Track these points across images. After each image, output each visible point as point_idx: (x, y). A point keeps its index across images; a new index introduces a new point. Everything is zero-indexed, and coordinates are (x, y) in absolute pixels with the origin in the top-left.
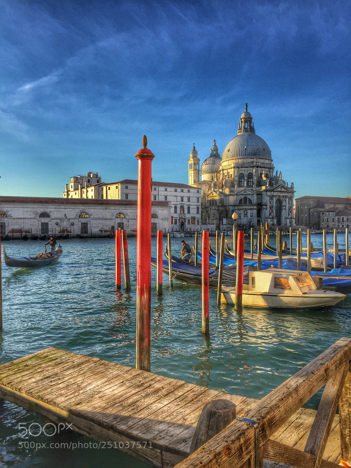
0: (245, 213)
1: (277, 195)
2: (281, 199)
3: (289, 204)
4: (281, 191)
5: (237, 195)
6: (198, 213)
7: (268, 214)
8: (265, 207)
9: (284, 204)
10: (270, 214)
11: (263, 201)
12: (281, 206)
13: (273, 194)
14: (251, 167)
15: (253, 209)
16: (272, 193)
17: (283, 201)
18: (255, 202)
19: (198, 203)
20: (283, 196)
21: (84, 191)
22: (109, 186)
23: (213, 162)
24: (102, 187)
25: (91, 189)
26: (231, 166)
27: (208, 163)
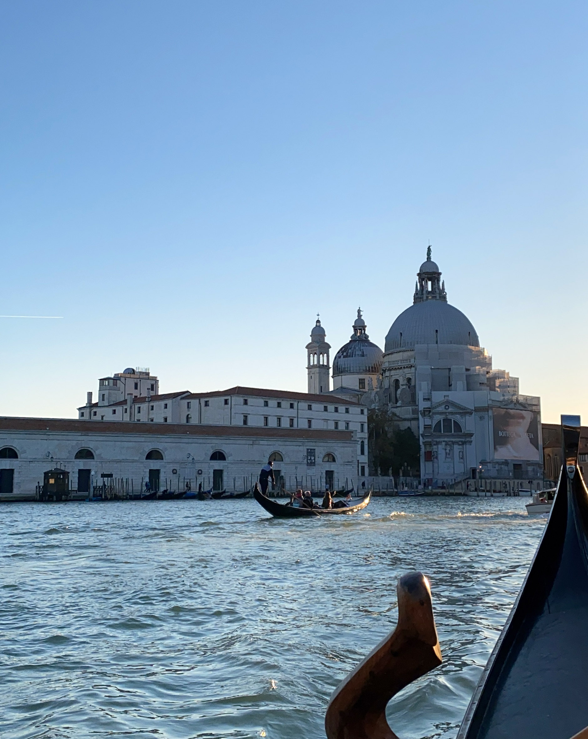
6: (362, 453)
19: (362, 434)
21: (140, 407)
22: (206, 399)
23: (360, 353)
24: (189, 401)
25: (162, 403)
26: (409, 363)
27: (349, 354)
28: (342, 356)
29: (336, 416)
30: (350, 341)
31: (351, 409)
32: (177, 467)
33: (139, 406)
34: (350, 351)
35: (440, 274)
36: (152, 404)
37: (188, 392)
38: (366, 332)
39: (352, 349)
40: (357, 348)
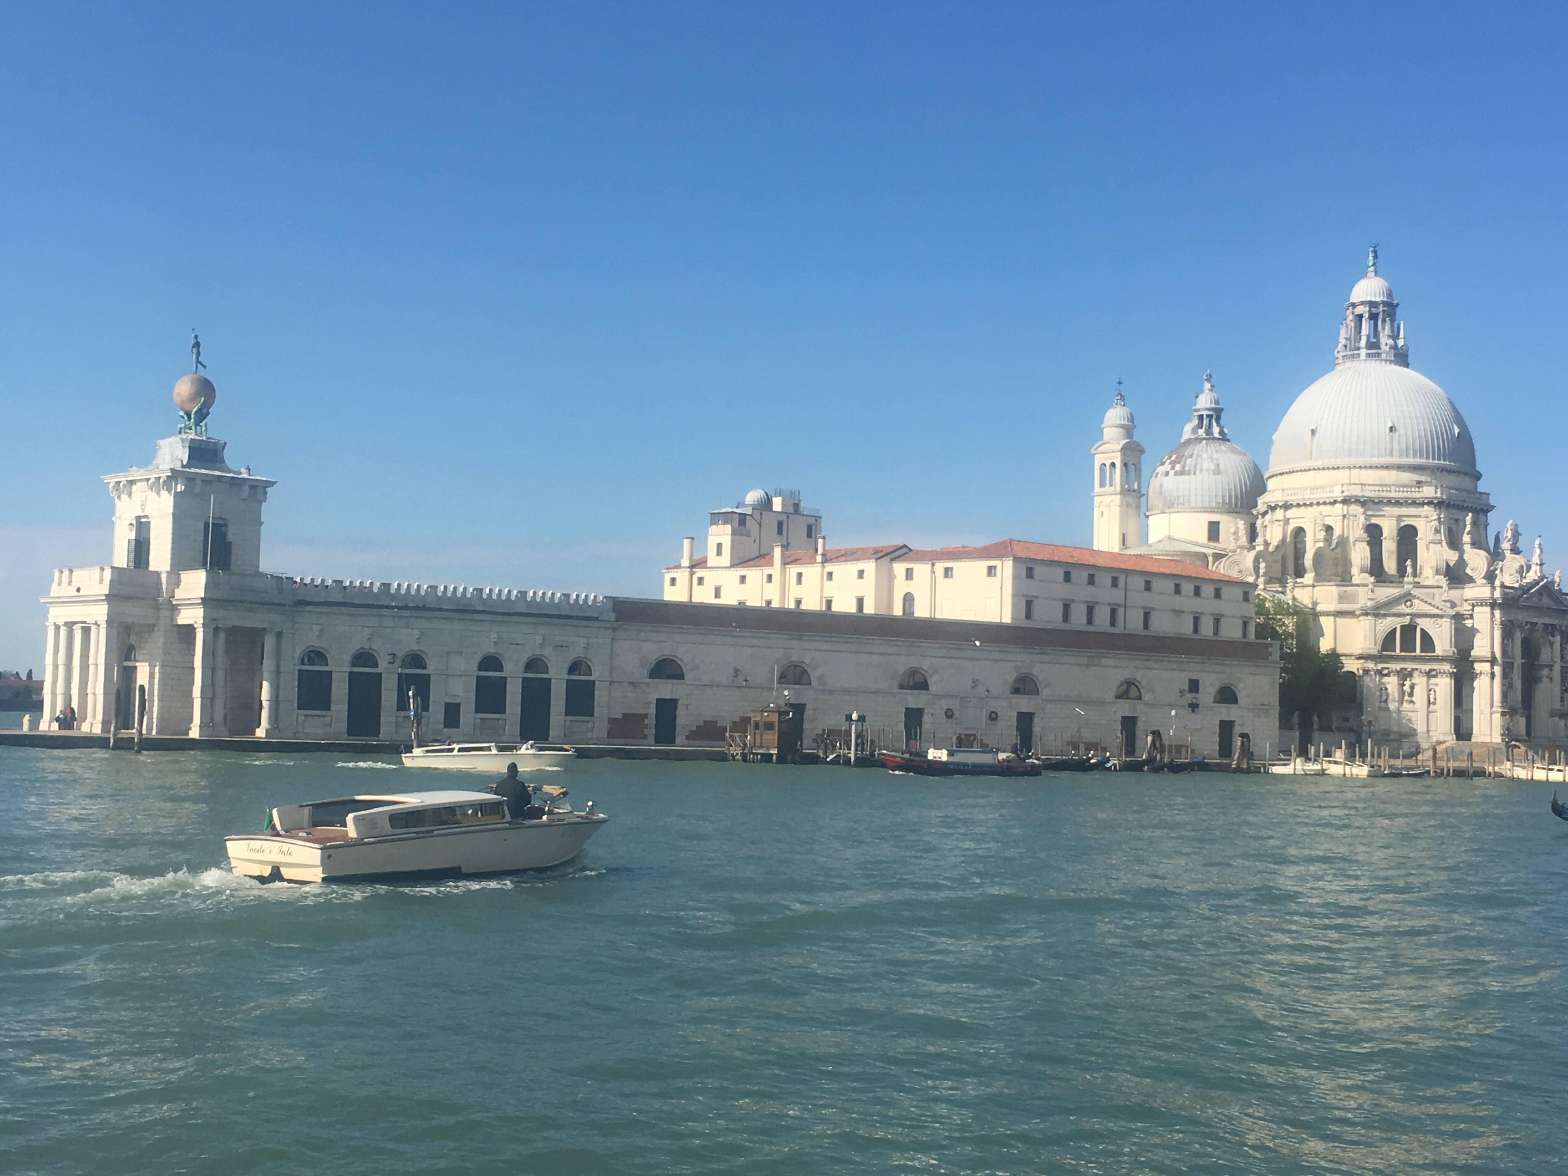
0: (1407, 688)
2: (1537, 636)
3: (1562, 657)
4: (1539, 608)
5: (1373, 615)
7: (1500, 698)
8: (1485, 666)
9: (1545, 658)
11: (1478, 643)
12: (1534, 667)
15: (1440, 674)
17: (1543, 648)
18: (1445, 646)
20: (1546, 625)
21: (800, 575)
22: (948, 564)
23: (1212, 467)
24: (910, 566)
25: (853, 568)
26: (1331, 495)
27: (1187, 469)
28: (1172, 473)
31: (1226, 591)
32: (954, 705)
33: (799, 570)
34: (1189, 461)
36: (829, 567)
37: (905, 546)
39: (1194, 457)
40: (1205, 456)
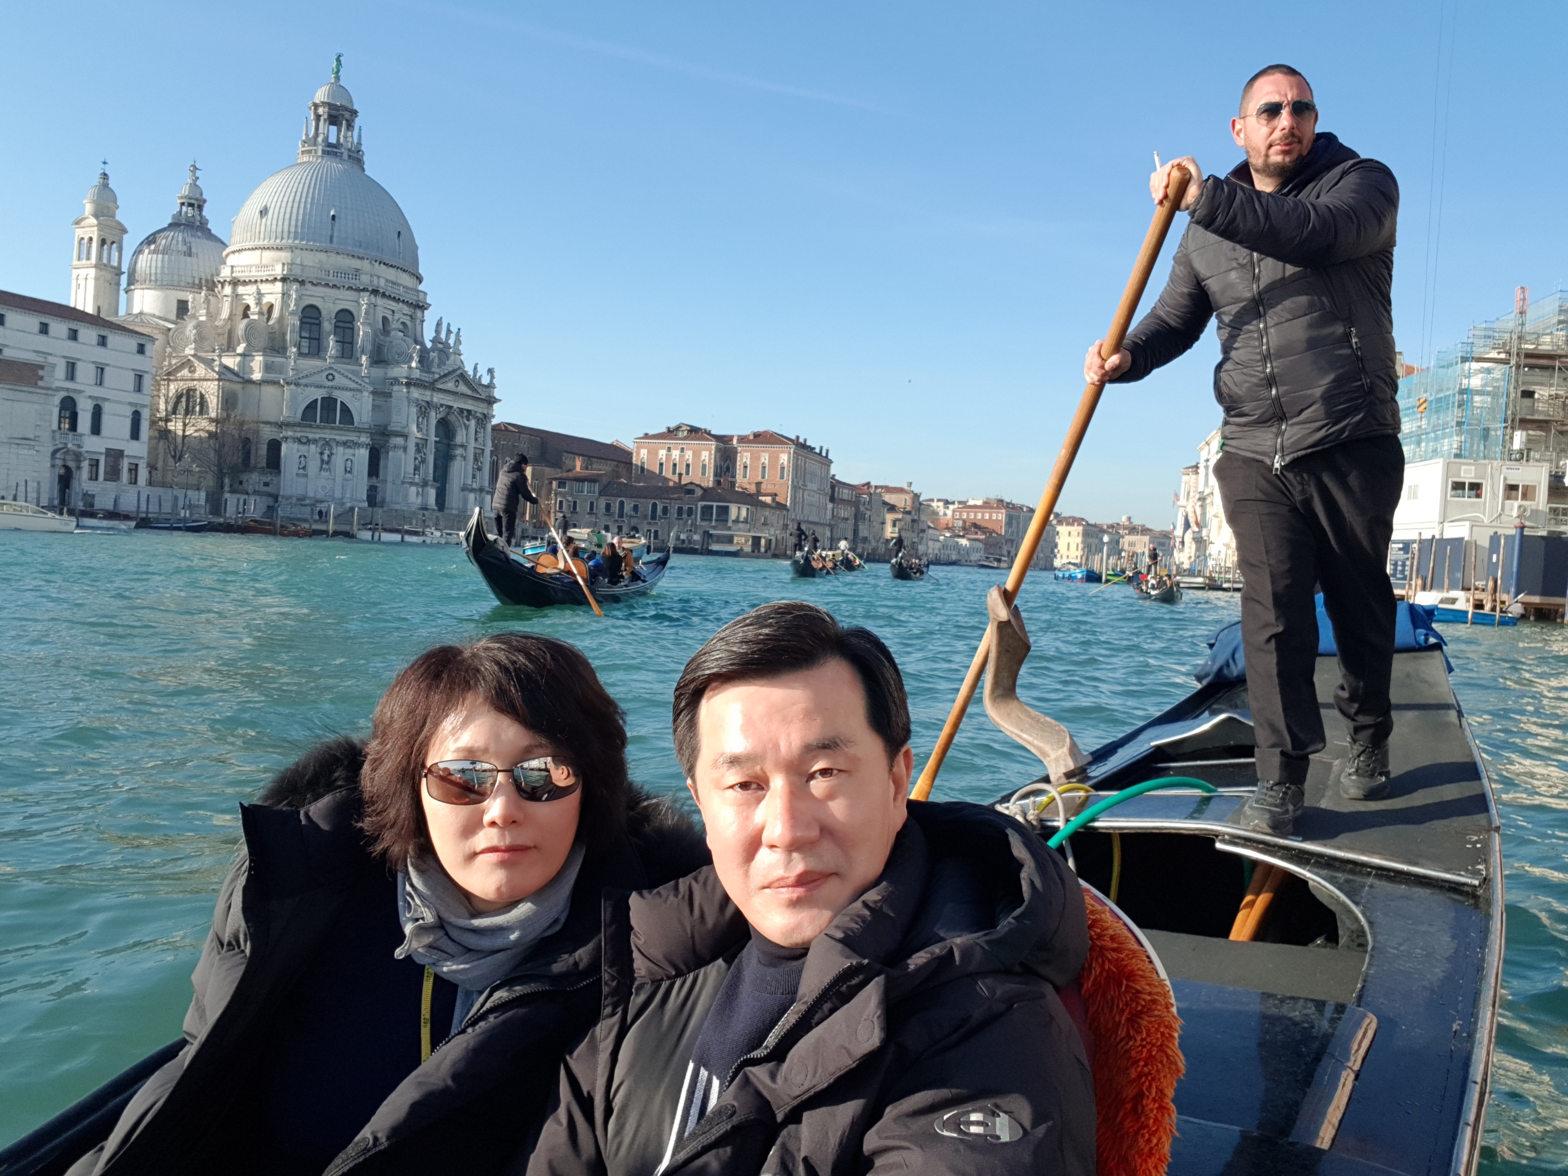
0: (326, 458)
1: (442, 405)
2: (452, 418)
3: (476, 440)
4: (454, 393)
5: (297, 385)
6: (135, 435)
7: (411, 469)
8: (400, 441)
9: (460, 438)
10: (416, 468)
11: (395, 418)
12: (449, 445)
13: (428, 399)
14: (350, 288)
15: (356, 445)
16: (427, 395)
17: (459, 429)
18: (364, 419)
19: (137, 395)
20: (461, 410)
23: (185, 249)
26: (273, 273)
27: (161, 248)
28: (147, 251)
29: (71, 349)
30: (170, 225)
31: (114, 339)
34: (163, 242)
35: (354, 113)
38: (204, 213)
39: (169, 238)
40: (179, 238)
